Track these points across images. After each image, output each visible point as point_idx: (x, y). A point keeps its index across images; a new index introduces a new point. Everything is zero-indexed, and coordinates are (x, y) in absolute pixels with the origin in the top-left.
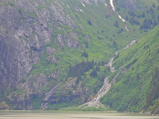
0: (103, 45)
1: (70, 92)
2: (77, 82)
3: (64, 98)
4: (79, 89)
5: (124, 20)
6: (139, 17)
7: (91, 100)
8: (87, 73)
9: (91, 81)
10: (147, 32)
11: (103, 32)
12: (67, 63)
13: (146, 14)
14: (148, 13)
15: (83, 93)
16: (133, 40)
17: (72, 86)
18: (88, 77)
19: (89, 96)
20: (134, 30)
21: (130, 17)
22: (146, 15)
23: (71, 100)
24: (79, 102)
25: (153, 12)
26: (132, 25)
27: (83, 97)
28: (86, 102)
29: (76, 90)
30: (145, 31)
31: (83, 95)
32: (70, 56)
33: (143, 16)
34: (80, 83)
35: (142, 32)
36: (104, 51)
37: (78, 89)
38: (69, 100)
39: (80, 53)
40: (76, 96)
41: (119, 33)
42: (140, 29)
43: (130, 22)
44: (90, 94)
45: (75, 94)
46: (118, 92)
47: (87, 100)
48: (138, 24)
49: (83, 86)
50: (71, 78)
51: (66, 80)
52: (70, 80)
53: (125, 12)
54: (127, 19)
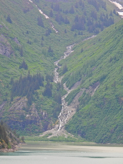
0: (36, 52)
1: (23, 117)
2: (29, 103)
3: (14, 124)
4: (35, 113)
5: (47, 17)
6: (66, 12)
7: (52, 127)
8: (38, 91)
9: (46, 103)
10: (82, 34)
11: (27, 33)
12: (5, 77)
13: (75, 9)
14: (77, 7)
15: (39, 118)
16: (68, 45)
17: (24, 109)
18: (41, 96)
19: (48, 123)
20: (66, 32)
21: (54, 13)
22: (75, 11)
23: (24, 127)
24: (37, 130)
25: (83, 6)
26: (60, 24)
27: (41, 124)
28: (46, 129)
29: (30, 114)
30: (79, 34)
31: (40, 121)
32: (6, 68)
33: (72, 12)
34: (34, 104)
35: (76, 35)
36: (42, 61)
37: (33, 112)
38: (21, 126)
39: (17, 63)
40: (31, 122)
41: (47, 35)
42: (72, 30)
43: (56, 20)
44: (49, 119)
45: (30, 119)
46: (91, 117)
47: (47, 127)
48: (67, 22)
49: (37, 108)
50: (18, 97)
51: (12, 100)
52: (18, 100)
53: (46, 5)
54: (51, 15)
